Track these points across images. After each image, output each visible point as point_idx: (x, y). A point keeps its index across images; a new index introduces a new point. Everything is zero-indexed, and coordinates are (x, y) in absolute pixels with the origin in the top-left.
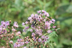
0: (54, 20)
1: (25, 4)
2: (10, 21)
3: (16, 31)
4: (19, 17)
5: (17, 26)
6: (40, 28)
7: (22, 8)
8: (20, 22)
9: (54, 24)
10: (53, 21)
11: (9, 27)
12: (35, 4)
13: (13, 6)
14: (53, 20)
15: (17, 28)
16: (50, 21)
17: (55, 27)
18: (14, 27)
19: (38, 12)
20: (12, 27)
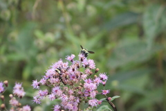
0: (105, 77)
1: (39, 44)
2: (6, 82)
3: (20, 104)
4: (26, 74)
5: (23, 94)
6: (73, 94)
7: (32, 53)
8: (26, 84)
9: (104, 85)
10: (102, 79)
11: (3, 97)
12: (60, 43)
13: (11, 48)
14: (102, 76)
15: (21, 97)
16: (97, 79)
17: (107, 91)
18: (16, 96)
19: (69, 58)
20: (11, 95)
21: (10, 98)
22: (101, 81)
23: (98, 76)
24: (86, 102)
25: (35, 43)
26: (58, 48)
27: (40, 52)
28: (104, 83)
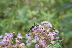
0: (58, 32)
1: (29, 15)
2: (14, 32)
3: (20, 42)
4: (23, 28)
5: (21, 38)
6: (44, 39)
7: (26, 19)
8: (23, 33)
9: (57, 35)
10: (56, 32)
11: (13, 39)
12: (39, 15)
13: (17, 17)
14: (56, 31)
15: (20, 39)
16: (54, 32)
17: (59, 38)
18: (18, 39)
20: (16, 38)
21: (16, 40)
22: (56, 33)
23: (55, 31)
24: (49, 42)
25: (28, 15)
26: (38, 17)
27: (30, 19)
28: (57, 34)
